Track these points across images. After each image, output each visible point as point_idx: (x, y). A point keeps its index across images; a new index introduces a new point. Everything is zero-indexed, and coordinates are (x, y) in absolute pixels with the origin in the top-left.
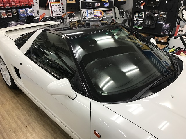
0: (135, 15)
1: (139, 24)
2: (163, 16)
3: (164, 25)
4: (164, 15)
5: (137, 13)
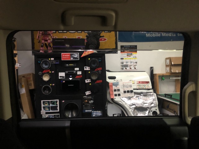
0: (42, 106)
2: (90, 102)
3: (93, 114)
5: (47, 103)
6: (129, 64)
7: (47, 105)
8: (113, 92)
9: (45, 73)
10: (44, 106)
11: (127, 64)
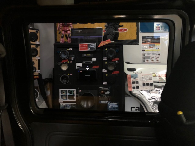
0: (60, 94)
1: (69, 107)
2: (106, 93)
3: (109, 105)
4: (107, 91)
5: (64, 91)
6: (151, 56)
7: (64, 94)
8: (131, 84)
9: (63, 63)
10: (62, 95)
11: (149, 56)
